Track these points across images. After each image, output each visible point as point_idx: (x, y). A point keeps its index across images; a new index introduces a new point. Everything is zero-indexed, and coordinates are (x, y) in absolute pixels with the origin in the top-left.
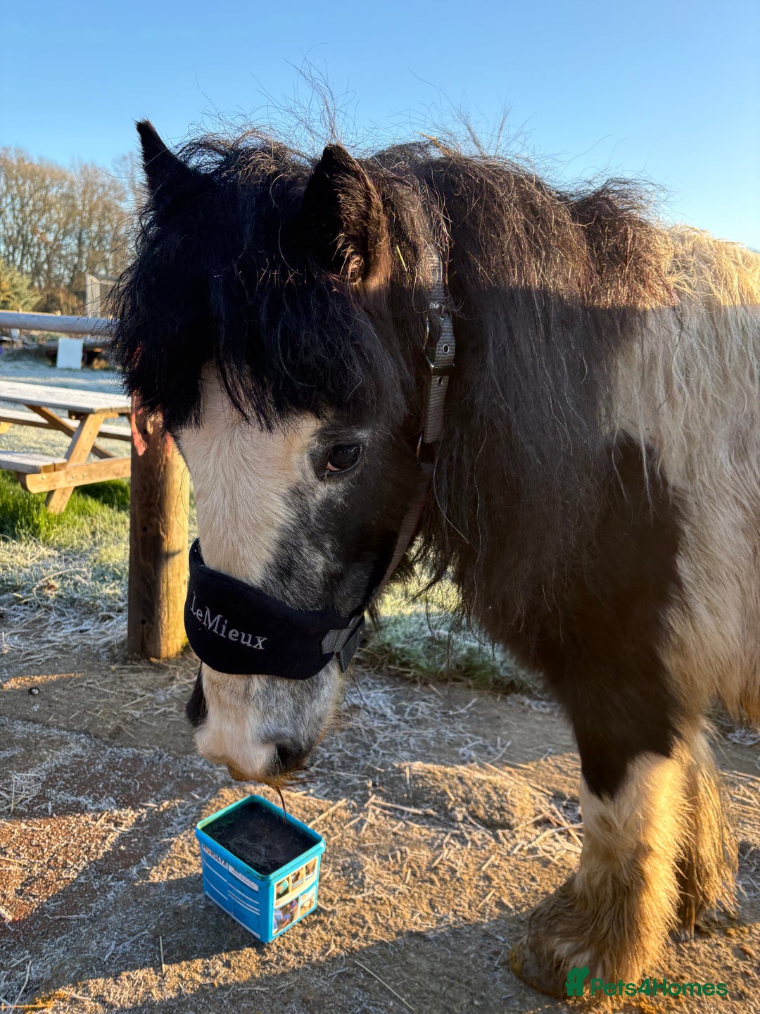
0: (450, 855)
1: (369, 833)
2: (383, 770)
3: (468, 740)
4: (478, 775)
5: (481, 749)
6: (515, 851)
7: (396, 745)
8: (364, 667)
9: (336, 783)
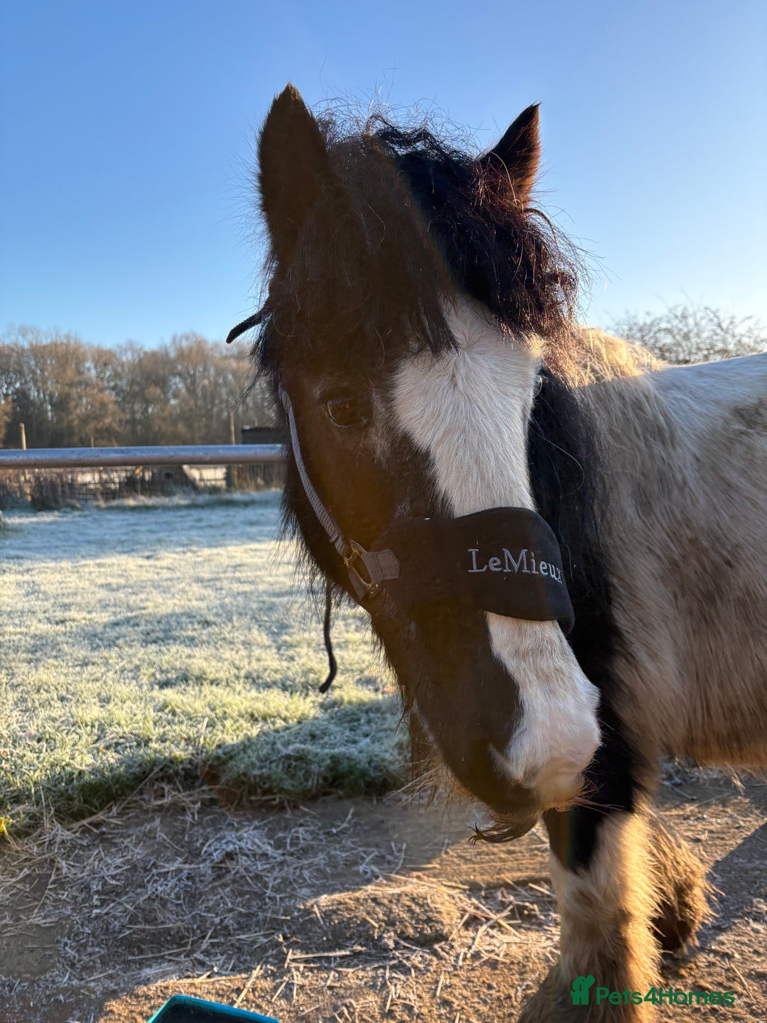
0: (398, 991)
1: (302, 998)
2: (289, 918)
3: (363, 854)
4: (390, 891)
5: (379, 861)
6: (460, 963)
7: (291, 883)
8: (221, 807)
9: (239, 949)
